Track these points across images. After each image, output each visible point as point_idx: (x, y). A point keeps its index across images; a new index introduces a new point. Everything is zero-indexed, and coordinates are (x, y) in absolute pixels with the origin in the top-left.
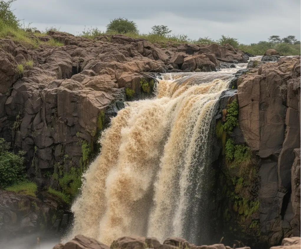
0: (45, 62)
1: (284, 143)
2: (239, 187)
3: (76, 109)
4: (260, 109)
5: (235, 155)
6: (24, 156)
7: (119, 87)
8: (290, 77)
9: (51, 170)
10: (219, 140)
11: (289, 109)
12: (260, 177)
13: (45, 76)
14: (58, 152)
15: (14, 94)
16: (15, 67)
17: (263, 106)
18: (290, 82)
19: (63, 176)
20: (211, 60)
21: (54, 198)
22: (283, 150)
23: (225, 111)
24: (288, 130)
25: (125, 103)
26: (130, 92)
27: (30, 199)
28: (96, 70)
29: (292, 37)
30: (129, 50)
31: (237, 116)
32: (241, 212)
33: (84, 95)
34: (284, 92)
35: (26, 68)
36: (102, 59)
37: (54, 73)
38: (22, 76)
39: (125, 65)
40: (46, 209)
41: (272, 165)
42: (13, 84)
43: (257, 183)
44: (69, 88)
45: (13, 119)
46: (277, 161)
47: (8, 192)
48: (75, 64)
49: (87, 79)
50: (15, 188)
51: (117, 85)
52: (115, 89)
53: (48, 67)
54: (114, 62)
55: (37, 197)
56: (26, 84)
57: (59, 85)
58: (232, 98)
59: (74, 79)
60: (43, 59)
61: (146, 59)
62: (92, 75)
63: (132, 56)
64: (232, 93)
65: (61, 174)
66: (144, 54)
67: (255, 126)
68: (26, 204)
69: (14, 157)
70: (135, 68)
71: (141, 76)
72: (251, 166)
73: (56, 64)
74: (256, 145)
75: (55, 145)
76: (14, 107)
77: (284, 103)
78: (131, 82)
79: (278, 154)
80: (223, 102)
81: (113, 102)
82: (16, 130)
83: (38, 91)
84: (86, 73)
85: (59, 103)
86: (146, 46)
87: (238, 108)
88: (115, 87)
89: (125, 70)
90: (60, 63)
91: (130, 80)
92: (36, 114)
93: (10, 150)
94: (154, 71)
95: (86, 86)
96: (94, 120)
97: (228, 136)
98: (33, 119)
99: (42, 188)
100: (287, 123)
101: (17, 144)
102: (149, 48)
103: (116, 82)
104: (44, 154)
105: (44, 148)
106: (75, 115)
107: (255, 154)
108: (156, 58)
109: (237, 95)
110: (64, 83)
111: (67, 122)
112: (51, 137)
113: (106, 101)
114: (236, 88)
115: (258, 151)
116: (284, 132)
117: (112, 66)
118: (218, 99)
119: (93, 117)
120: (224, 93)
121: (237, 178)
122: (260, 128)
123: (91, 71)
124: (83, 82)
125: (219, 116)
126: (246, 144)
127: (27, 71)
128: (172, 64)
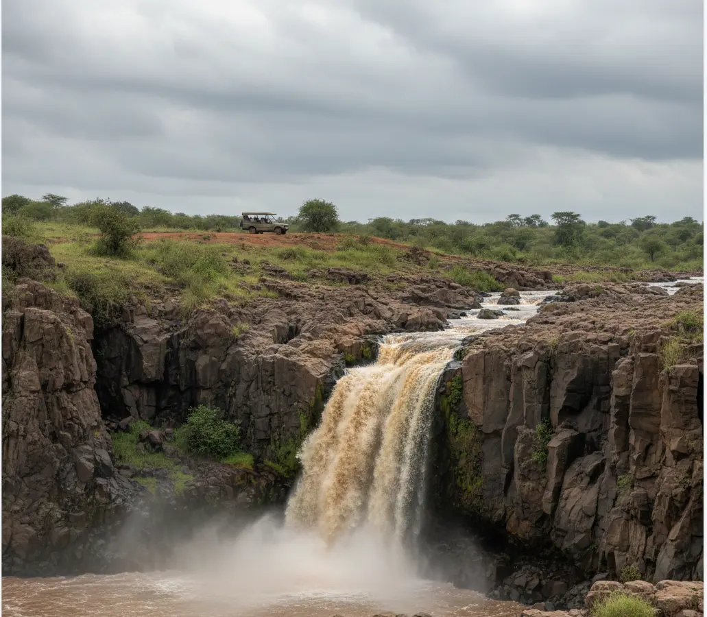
0: (260, 322)
1: (508, 418)
2: (462, 462)
3: (293, 378)
4: (484, 382)
5: (459, 429)
6: (240, 425)
7: (339, 353)
8: (514, 353)
9: (268, 441)
10: (443, 413)
11: (513, 384)
12: (483, 453)
13: (260, 339)
14: (275, 422)
15: (229, 359)
16: (230, 331)
17: (487, 380)
18: (514, 359)
19: (280, 447)
20: (437, 317)
21: (271, 470)
22: (507, 426)
23: (449, 384)
24: (512, 405)
25: (345, 370)
26: (350, 357)
27: (246, 473)
28: (315, 334)
29: (537, 217)
30: (348, 308)
31: (461, 390)
32: (464, 489)
33: (302, 363)
34: (509, 367)
35: (241, 331)
36: (320, 320)
37: (270, 335)
38: (237, 340)
39: (346, 327)
40: (264, 483)
41: (496, 440)
42: (228, 349)
43: (480, 459)
44: (287, 355)
45: (227, 385)
46: (500, 436)
47: (224, 465)
48: (291, 324)
49: (304, 344)
50: (230, 461)
51: (337, 350)
52: (335, 355)
53: (264, 329)
54: (333, 325)
55: (254, 470)
56: (241, 349)
57: (276, 351)
58: (456, 371)
59: (292, 344)
60: (258, 319)
61: (368, 320)
62: (310, 339)
63: (351, 315)
64: (456, 366)
65: (278, 445)
66: (365, 313)
67: (479, 400)
68: (243, 478)
69: (229, 426)
70: (355, 331)
71: (362, 341)
72: (474, 440)
73: (273, 325)
74: (479, 420)
75: (271, 414)
76: (229, 373)
77: (508, 379)
78: (351, 347)
79: (503, 429)
80: (447, 375)
81: (332, 369)
82: (231, 397)
83: (254, 357)
84: (304, 337)
85: (277, 370)
86: (367, 303)
87: (462, 382)
88: (334, 353)
89: (346, 333)
90: (276, 324)
91: (349, 345)
92: (252, 381)
93: (225, 419)
94: (376, 333)
95: (304, 353)
96: (312, 389)
97: (452, 410)
98: (249, 386)
99: (258, 460)
100: (511, 400)
101: (232, 412)
102: (370, 305)
103: (335, 348)
104: (260, 424)
105: (260, 417)
106: (293, 383)
107: (478, 429)
108: (379, 317)
109: (461, 369)
110: (281, 349)
111: (284, 391)
112: (267, 406)
113: (325, 369)
114: (460, 359)
115: (482, 426)
116: (508, 407)
117: (330, 330)
118: (442, 371)
119: (311, 386)
120: (448, 365)
121: (461, 453)
122: (484, 403)
123: (308, 334)
124: (301, 347)
125: (442, 390)
126: (470, 418)
127: (243, 335)
128: (395, 323)
